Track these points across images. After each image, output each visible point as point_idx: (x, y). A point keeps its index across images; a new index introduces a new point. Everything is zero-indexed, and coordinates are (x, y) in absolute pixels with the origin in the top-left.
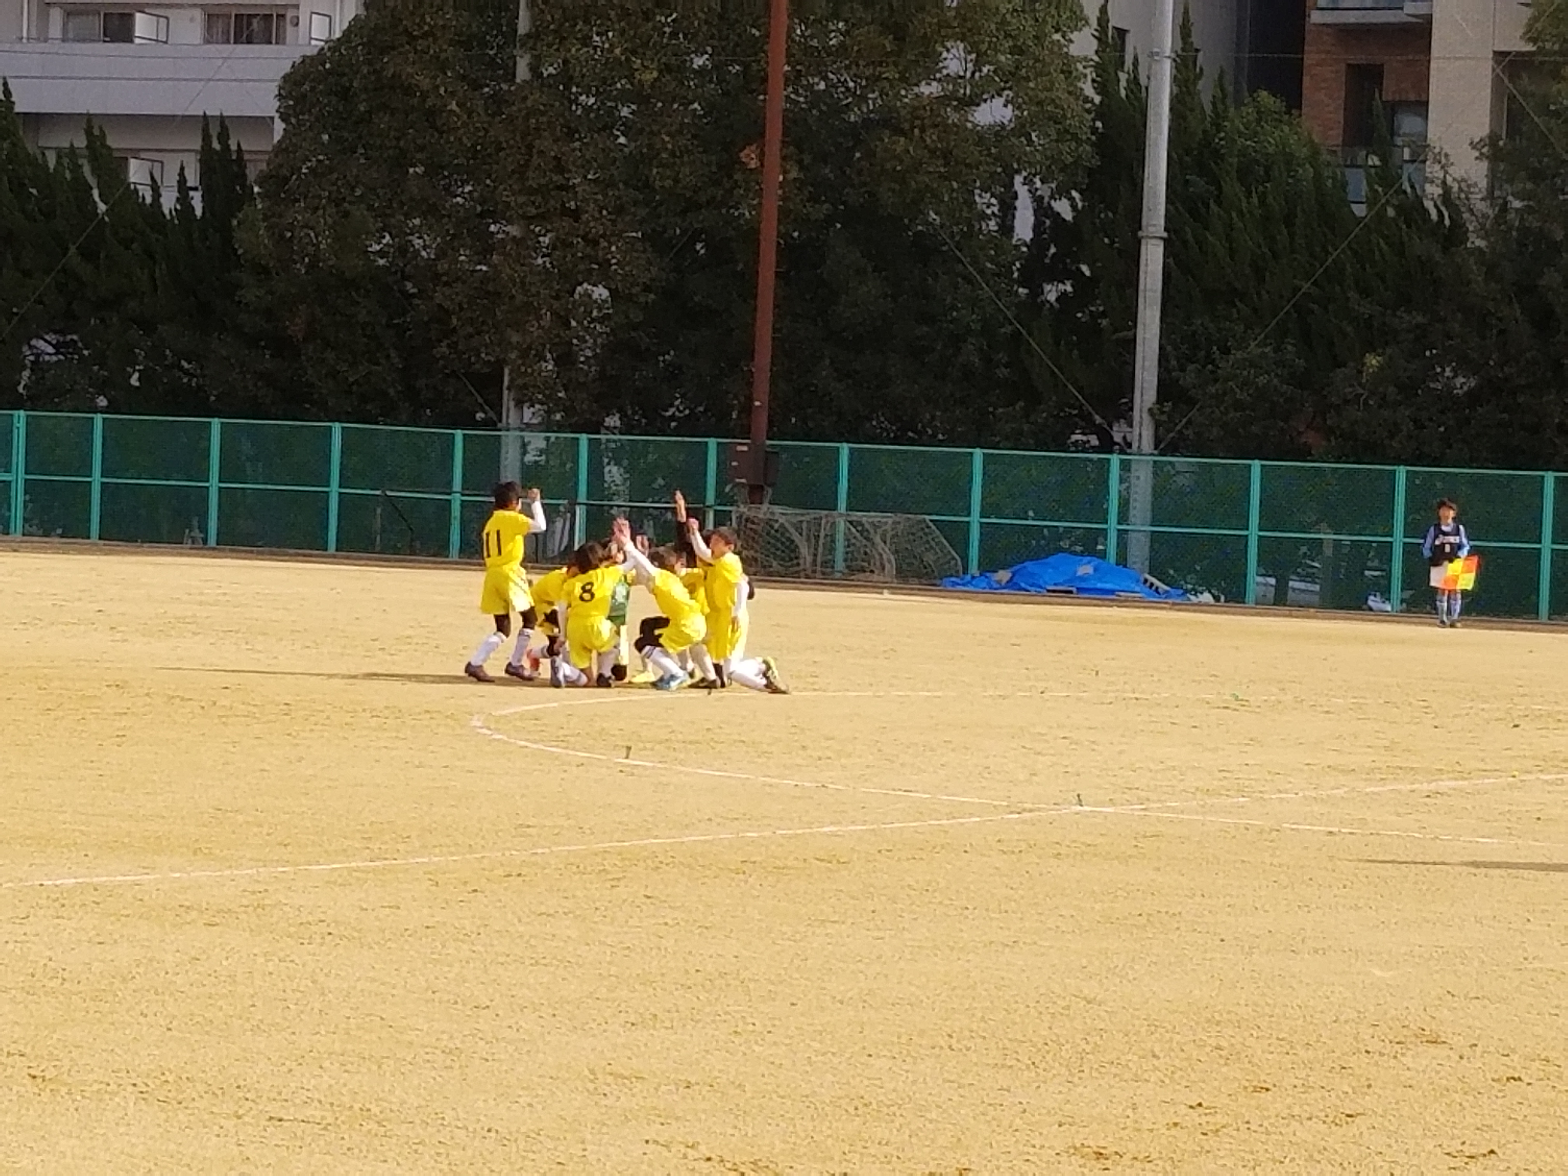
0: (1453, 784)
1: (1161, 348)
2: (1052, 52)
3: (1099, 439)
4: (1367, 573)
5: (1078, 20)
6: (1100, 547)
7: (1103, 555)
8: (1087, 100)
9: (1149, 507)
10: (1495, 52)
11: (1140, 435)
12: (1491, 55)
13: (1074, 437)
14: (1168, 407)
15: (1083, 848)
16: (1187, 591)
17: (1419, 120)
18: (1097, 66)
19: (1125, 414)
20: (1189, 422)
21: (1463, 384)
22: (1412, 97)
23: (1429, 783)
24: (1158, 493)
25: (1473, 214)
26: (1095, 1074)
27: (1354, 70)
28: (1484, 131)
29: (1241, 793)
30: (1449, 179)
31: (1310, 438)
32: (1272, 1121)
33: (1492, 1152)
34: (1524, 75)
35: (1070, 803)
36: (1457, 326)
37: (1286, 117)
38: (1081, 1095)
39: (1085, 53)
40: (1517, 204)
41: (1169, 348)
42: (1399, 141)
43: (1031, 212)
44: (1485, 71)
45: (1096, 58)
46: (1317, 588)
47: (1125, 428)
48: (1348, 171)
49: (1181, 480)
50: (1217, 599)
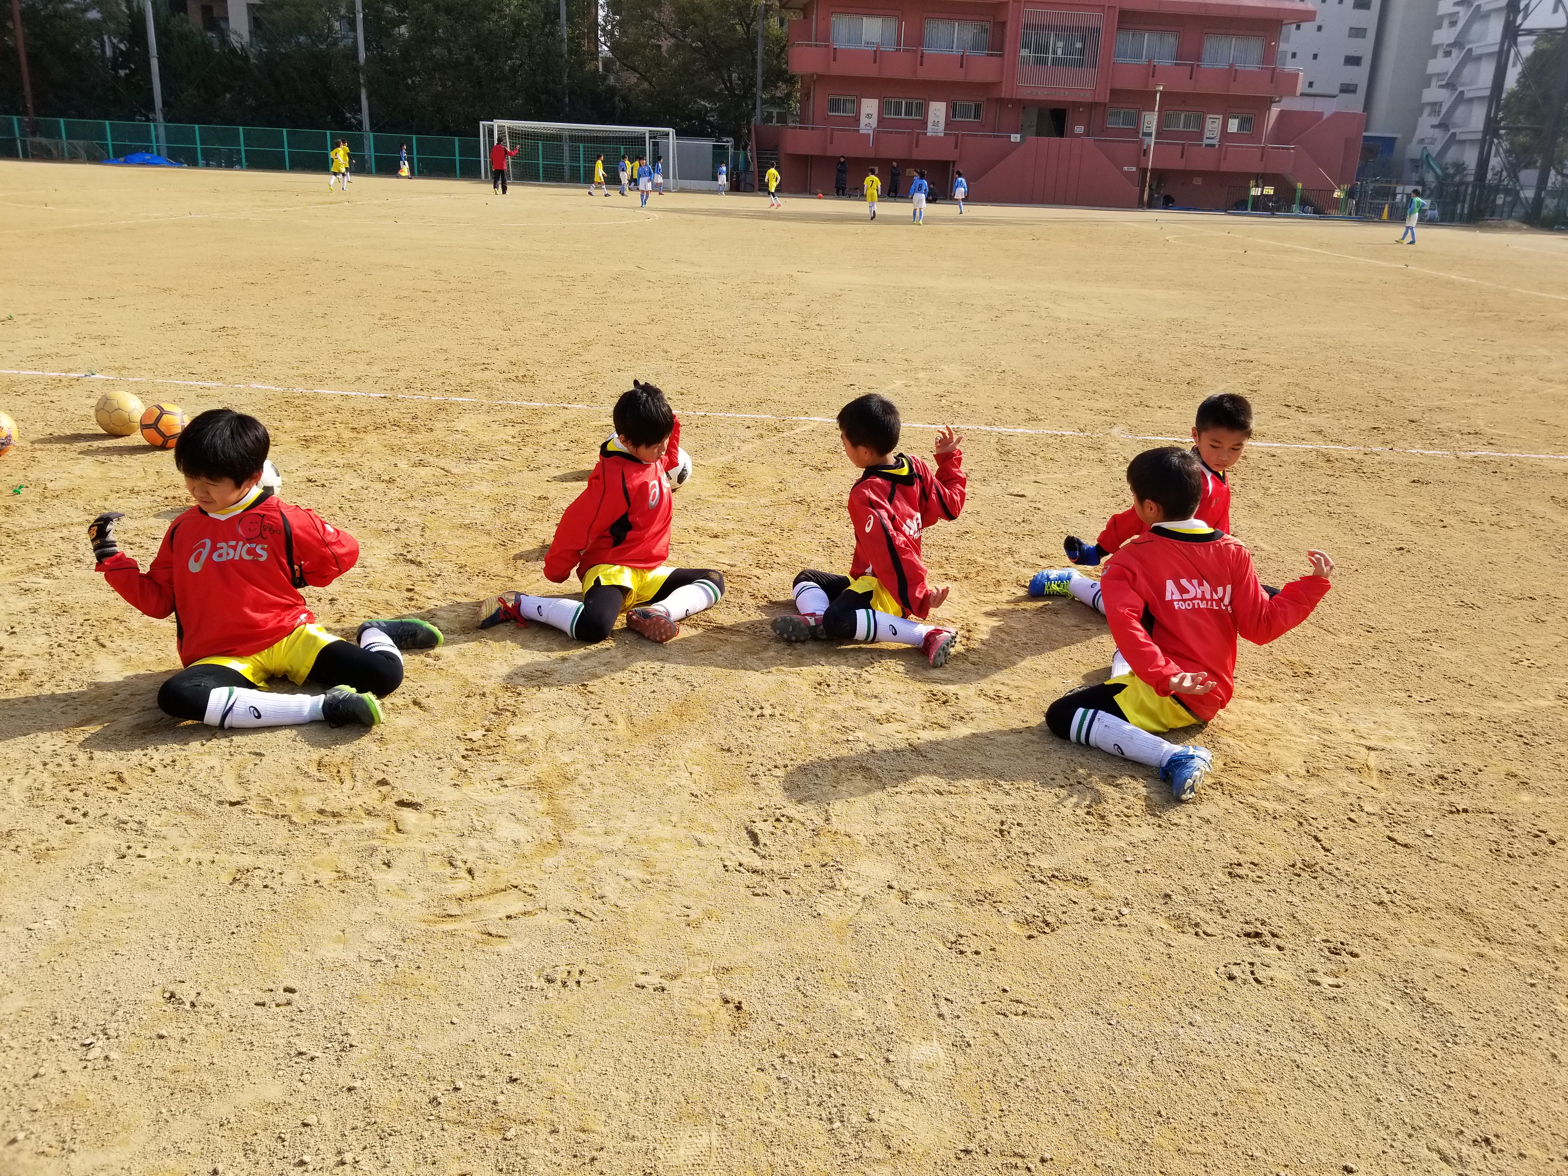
3: (145, 118)
6: (151, 150)
7: (153, 153)
9: (165, 138)
11: (159, 117)
13: (137, 117)
14: (166, 108)
16: (181, 163)
17: (226, 24)
19: (153, 110)
20: (174, 113)
22: (223, 15)
24: (167, 134)
30: (240, 40)
31: (212, 118)
34: (258, 10)
36: (251, 86)
37: (186, 20)
41: (164, 91)
43: (111, 47)
44: (246, 8)
47: (153, 115)
48: (210, 38)
49: (174, 130)
50: (189, 165)
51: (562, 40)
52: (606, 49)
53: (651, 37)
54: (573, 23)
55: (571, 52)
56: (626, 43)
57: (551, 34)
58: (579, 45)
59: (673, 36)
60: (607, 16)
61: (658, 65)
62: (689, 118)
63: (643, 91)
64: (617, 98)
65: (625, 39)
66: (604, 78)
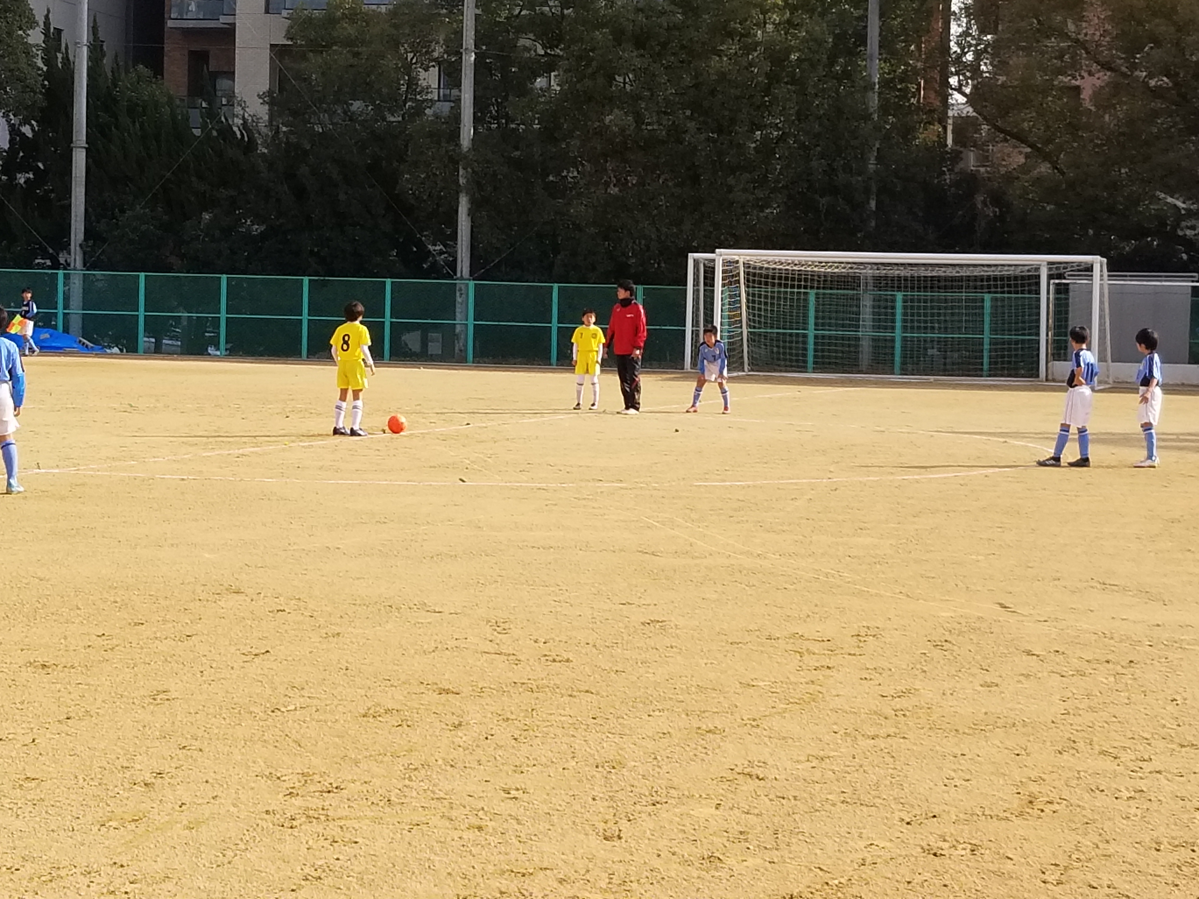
0: (252, 449)
1: (86, 210)
2: (18, 42)
3: (51, 262)
4: (207, 334)
5: (32, 23)
6: (53, 323)
7: (55, 327)
8: (39, 69)
9: (81, 299)
10: (271, 45)
11: (75, 259)
12: (269, 46)
13: (37, 261)
14: (91, 243)
15: (41, 493)
16: (105, 347)
17: (231, 82)
18: (44, 50)
19: (66, 247)
20: (103, 251)
21: (257, 229)
22: (226, 69)
23: (239, 449)
24: (86, 291)
25: (260, 134)
26: (43, 620)
27: (193, 54)
28: (265, 87)
29: (132, 458)
30: (246, 115)
31: (173, 259)
32: (145, 641)
33: (268, 651)
34: (286, 57)
35: (33, 468)
36: (253, 197)
37: (154, 80)
38: (35, 633)
39: (37, 42)
40: (284, 129)
41: (90, 210)
42: (219, 94)
43: (8, 132)
44: (266, 55)
45: (43, 45)
46: (179, 343)
47: (66, 255)
48: (189, 110)
49: (100, 285)
50: (121, 350)
51: (869, 87)
52: (962, 99)
53: (1061, 72)
54: (893, 53)
55: (885, 109)
56: (1003, 86)
57: (847, 75)
58: (905, 94)
59: (1106, 66)
60: (966, 34)
61: (1073, 128)
62: (1141, 233)
63: (1039, 180)
64: (979, 198)
65: (1002, 79)
66: (956, 156)
